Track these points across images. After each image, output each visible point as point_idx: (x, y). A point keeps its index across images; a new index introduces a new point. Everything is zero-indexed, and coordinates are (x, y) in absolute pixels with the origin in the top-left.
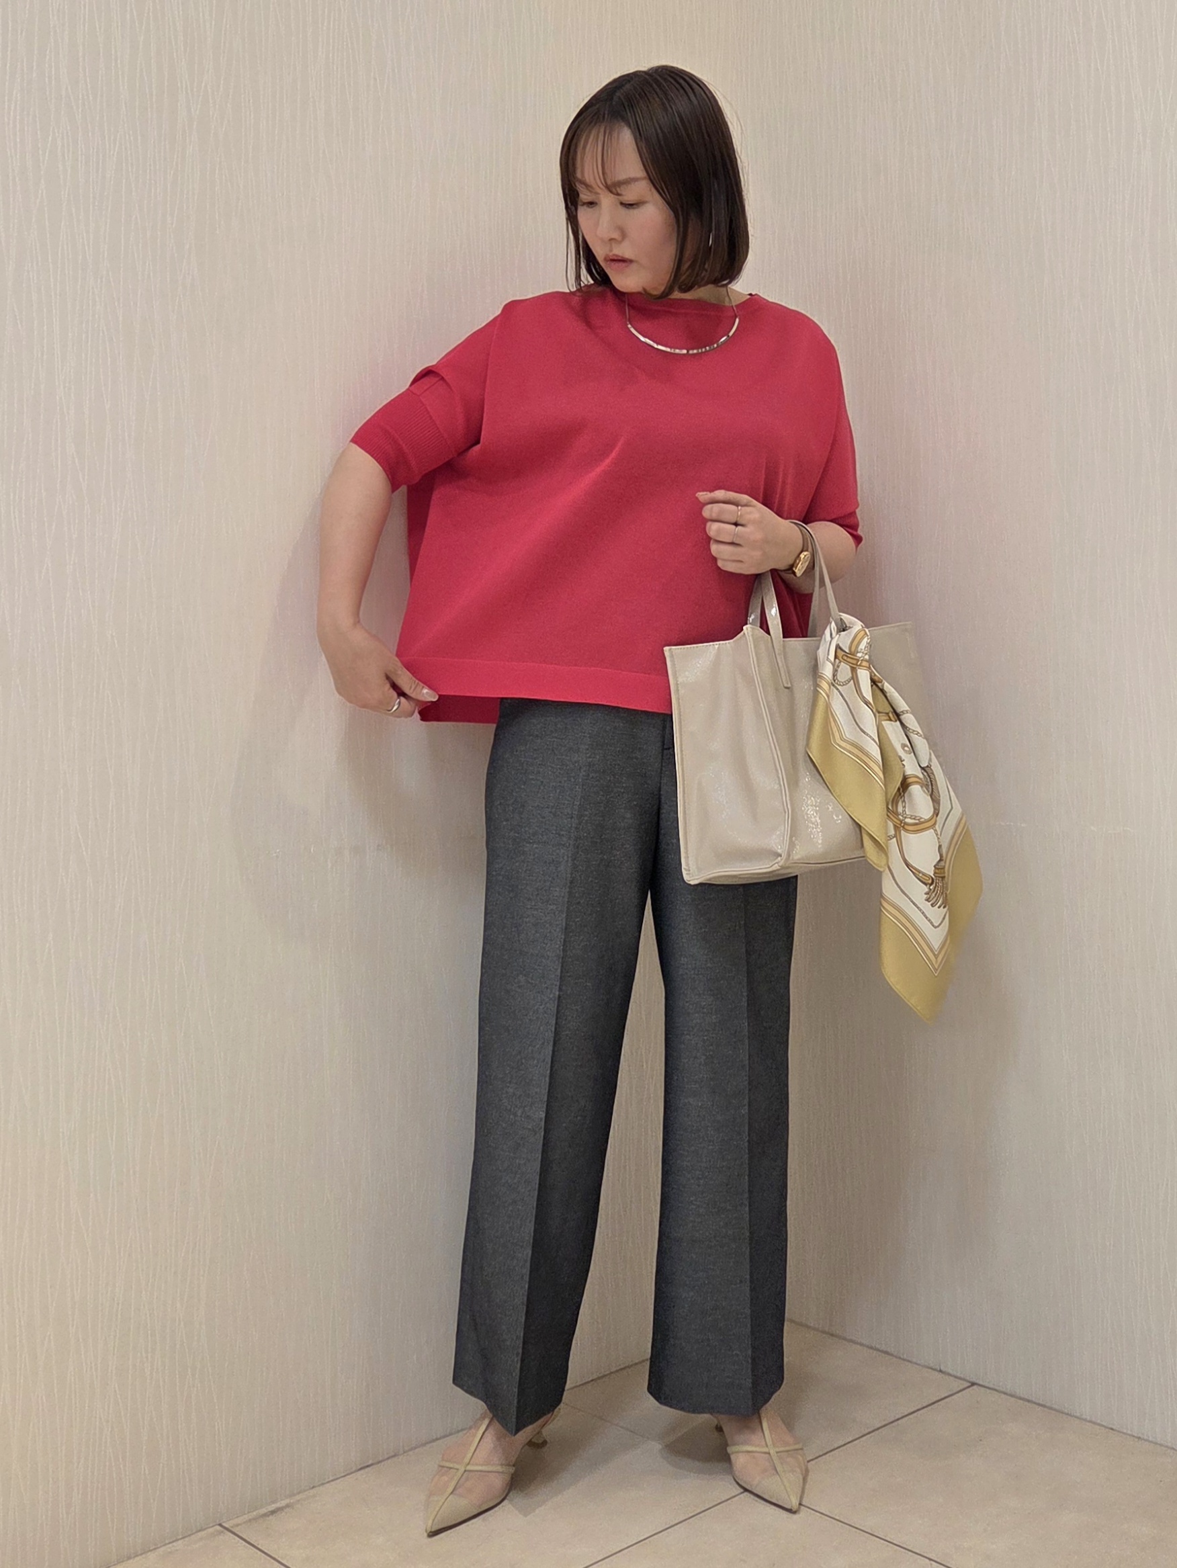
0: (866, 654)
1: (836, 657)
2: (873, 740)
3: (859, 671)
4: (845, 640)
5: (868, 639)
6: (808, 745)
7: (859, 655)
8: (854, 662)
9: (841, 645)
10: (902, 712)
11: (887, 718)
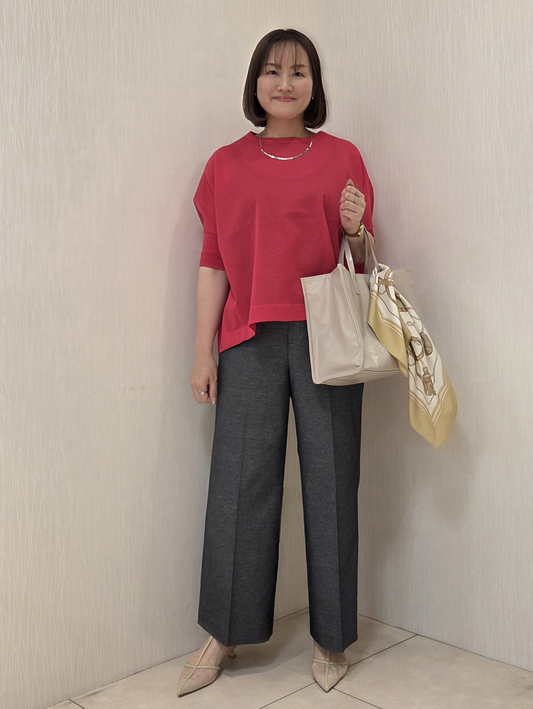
0: (392, 279)
1: (378, 282)
2: (397, 317)
3: (389, 287)
4: (382, 275)
5: (393, 273)
6: (368, 319)
7: (389, 280)
8: (387, 283)
9: (380, 277)
10: (408, 308)
11: (401, 310)
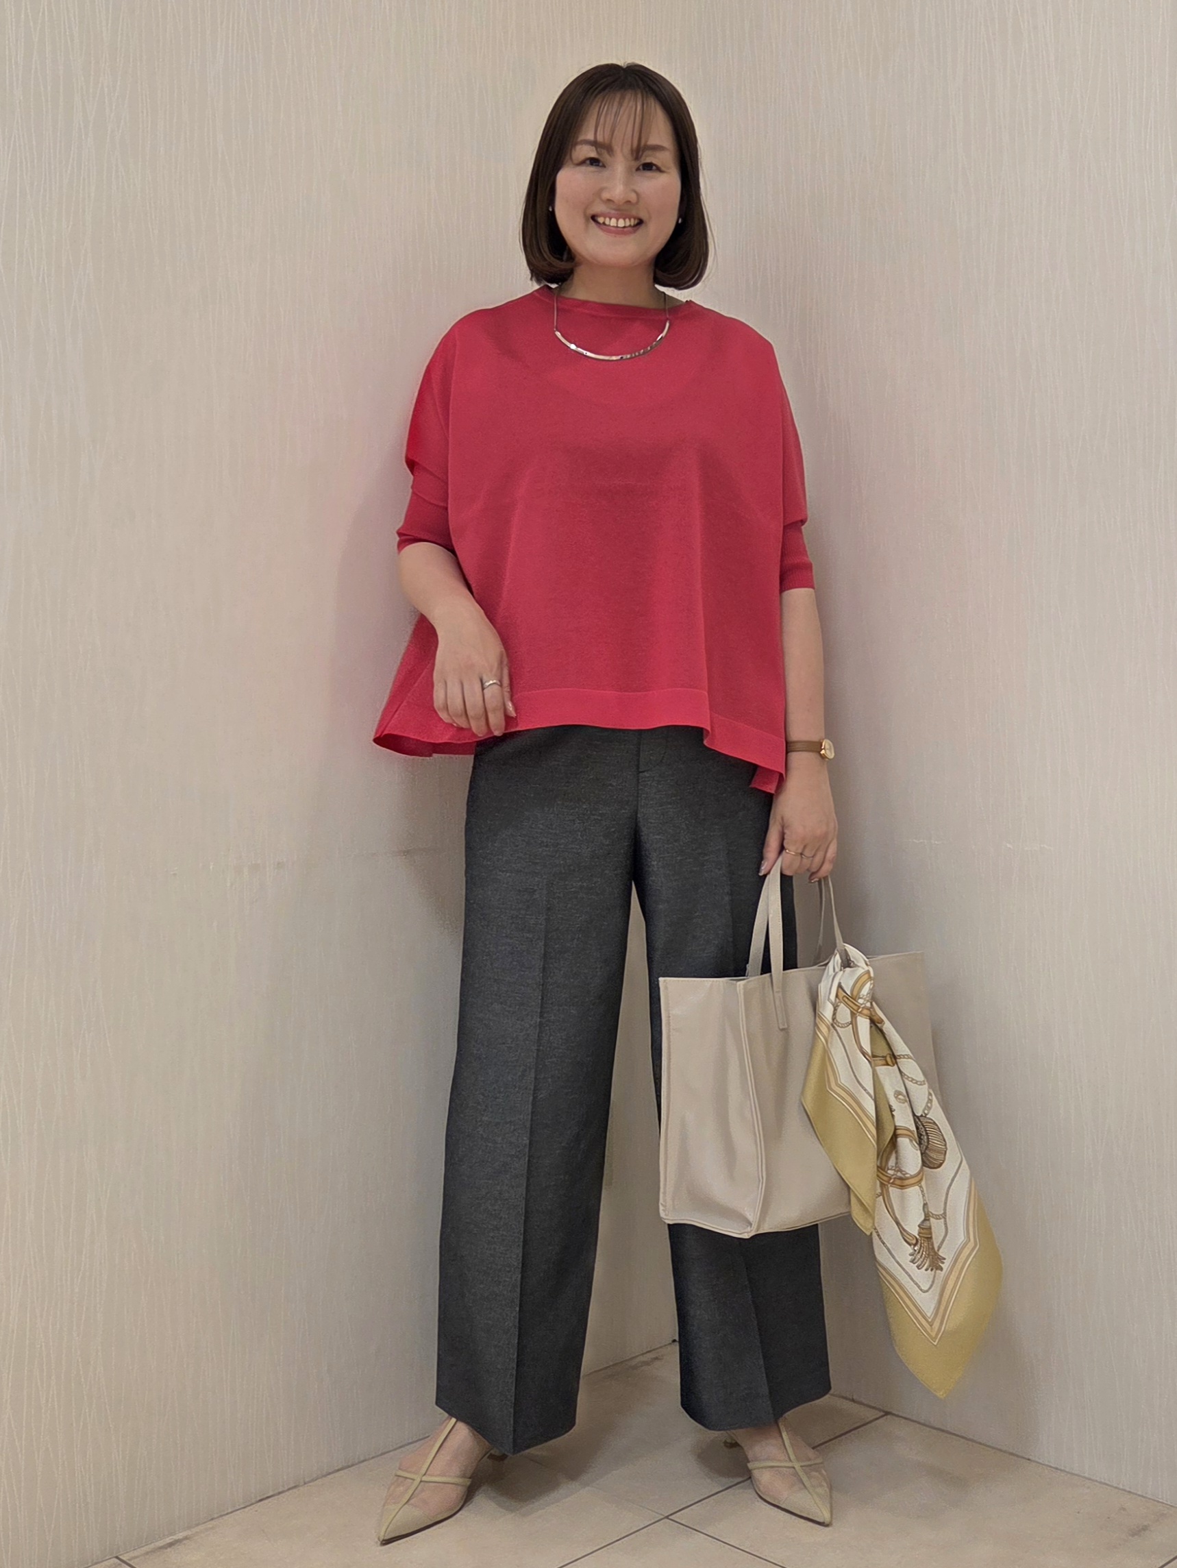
0: (868, 1001)
1: (837, 996)
2: (868, 1093)
3: (859, 1018)
4: (848, 979)
5: (871, 984)
6: (803, 1093)
7: (861, 1001)
8: (855, 1008)
9: (843, 985)
10: (899, 1056)
11: (884, 1062)
